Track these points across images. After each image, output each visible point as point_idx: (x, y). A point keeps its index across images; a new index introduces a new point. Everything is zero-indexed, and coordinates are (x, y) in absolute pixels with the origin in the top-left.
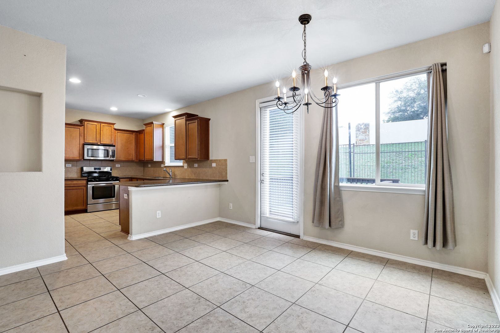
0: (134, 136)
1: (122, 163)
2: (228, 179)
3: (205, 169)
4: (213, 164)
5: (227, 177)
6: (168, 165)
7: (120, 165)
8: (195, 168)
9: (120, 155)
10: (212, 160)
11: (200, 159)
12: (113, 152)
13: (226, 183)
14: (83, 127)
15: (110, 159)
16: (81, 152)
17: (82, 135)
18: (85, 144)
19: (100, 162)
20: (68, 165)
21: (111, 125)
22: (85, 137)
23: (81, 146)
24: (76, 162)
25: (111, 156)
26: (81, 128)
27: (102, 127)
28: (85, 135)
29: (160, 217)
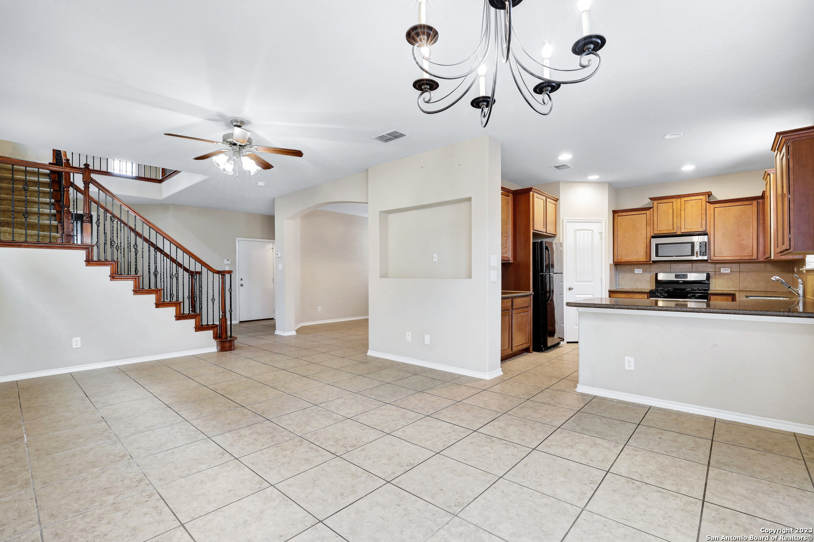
0: (755, 208)
1: (734, 266)
7: (729, 269)
9: (724, 251)
12: (704, 245)
14: (651, 210)
15: (697, 259)
16: (648, 250)
17: (650, 223)
18: (653, 237)
19: (689, 265)
20: (638, 271)
21: (701, 197)
22: (655, 226)
23: (648, 241)
24: (648, 266)
25: (697, 253)
26: (648, 212)
27: (683, 203)
28: (655, 223)
29: (632, 368)
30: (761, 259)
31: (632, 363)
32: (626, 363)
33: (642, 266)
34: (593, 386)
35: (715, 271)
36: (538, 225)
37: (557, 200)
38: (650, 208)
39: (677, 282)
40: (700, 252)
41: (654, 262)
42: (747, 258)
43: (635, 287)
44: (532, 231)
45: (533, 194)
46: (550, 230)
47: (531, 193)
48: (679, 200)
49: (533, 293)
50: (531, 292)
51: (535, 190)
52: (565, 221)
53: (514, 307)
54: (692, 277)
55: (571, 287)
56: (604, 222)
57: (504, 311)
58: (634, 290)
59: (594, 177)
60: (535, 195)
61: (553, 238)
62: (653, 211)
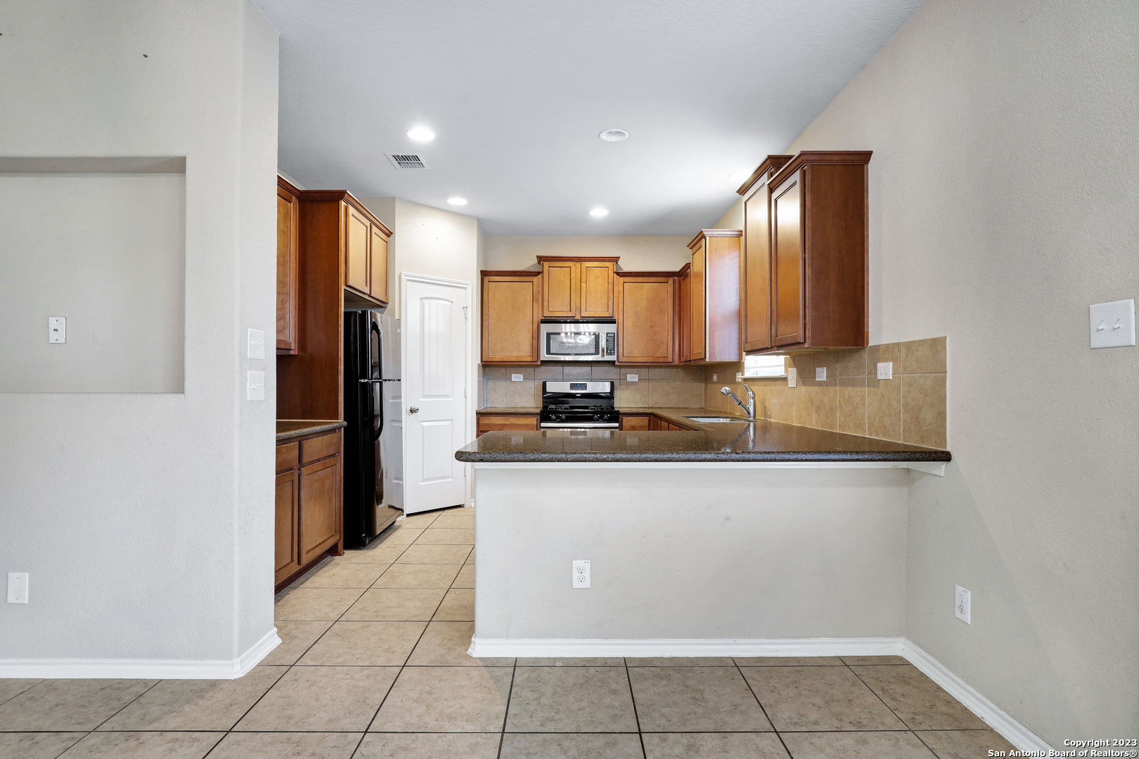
0: (670, 289)
1: (644, 371)
2: (948, 449)
3: (850, 389)
4: (880, 365)
5: (943, 438)
6: (754, 376)
7: (637, 376)
8: (820, 384)
9: (633, 348)
10: (877, 348)
11: (813, 344)
12: (611, 338)
13: (940, 468)
14: (540, 276)
15: (601, 359)
16: (535, 342)
17: (539, 298)
18: (543, 322)
19: (587, 369)
20: (517, 377)
21: (608, 264)
22: (546, 303)
23: (535, 327)
24: (532, 369)
25: (603, 351)
26: (535, 279)
27: (584, 270)
28: (546, 298)
29: (587, 584)
30: (677, 362)
31: (587, 574)
32: (576, 575)
33: (523, 369)
34: (507, 637)
35: (620, 379)
36: (355, 276)
37: (389, 234)
38: (539, 273)
39: (573, 396)
40: (607, 348)
41: (544, 363)
42: (661, 360)
43: (513, 405)
44: (343, 287)
45: (346, 208)
46: (378, 292)
47: (343, 203)
48: (578, 265)
49: (345, 423)
50: (341, 421)
51: (350, 199)
52: (404, 279)
53: (306, 459)
54: (592, 388)
55: (415, 406)
56: (469, 288)
57: (282, 471)
58: (512, 410)
59: (457, 201)
60: (351, 210)
61: (384, 309)
62: (543, 278)
